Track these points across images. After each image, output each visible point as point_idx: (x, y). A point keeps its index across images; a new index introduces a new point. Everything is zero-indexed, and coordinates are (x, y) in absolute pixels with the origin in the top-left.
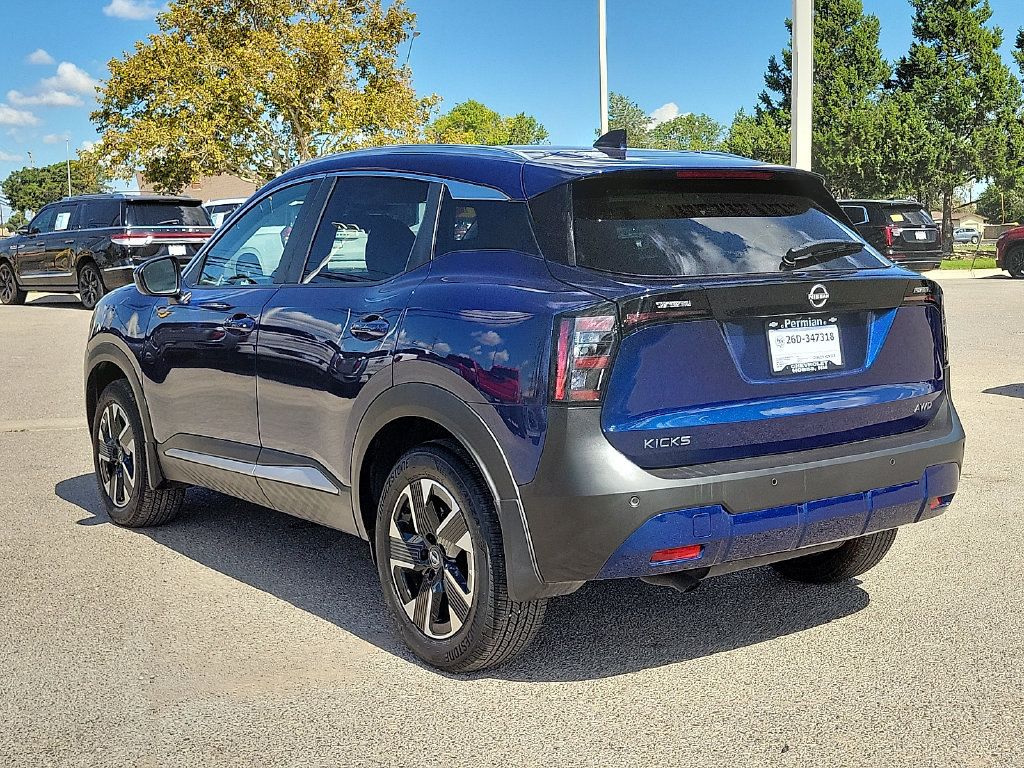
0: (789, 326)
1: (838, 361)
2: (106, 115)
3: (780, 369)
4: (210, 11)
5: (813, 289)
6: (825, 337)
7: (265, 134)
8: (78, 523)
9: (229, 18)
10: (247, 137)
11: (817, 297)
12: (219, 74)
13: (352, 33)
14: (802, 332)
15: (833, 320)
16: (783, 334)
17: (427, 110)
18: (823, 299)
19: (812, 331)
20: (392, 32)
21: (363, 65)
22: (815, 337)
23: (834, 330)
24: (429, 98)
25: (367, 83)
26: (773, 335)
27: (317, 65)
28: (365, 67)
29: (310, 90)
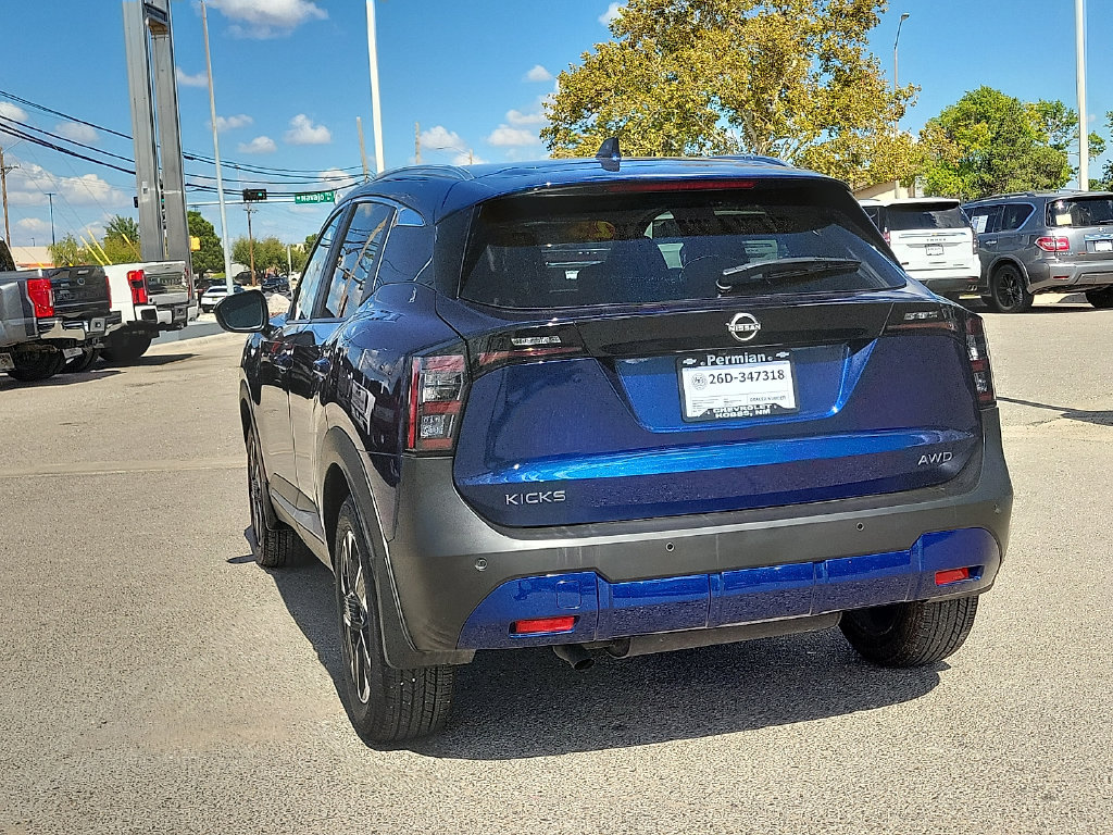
0: (714, 363)
1: (789, 402)
2: (556, 131)
3: (698, 414)
4: (662, 13)
5: (736, 319)
6: (770, 375)
7: (719, 141)
8: (229, 561)
9: (680, 18)
10: (702, 146)
11: (741, 327)
12: (668, 80)
13: (812, 22)
14: (735, 371)
15: (783, 354)
16: (704, 372)
17: (902, 103)
18: (750, 332)
19: (746, 369)
20: (861, 17)
21: (826, 58)
22: (755, 376)
23: (786, 367)
24: (905, 89)
25: (832, 77)
26: (688, 375)
27: (772, 62)
28: (828, 59)
29: (764, 90)
